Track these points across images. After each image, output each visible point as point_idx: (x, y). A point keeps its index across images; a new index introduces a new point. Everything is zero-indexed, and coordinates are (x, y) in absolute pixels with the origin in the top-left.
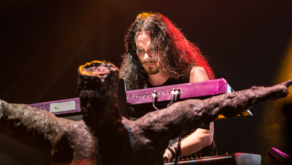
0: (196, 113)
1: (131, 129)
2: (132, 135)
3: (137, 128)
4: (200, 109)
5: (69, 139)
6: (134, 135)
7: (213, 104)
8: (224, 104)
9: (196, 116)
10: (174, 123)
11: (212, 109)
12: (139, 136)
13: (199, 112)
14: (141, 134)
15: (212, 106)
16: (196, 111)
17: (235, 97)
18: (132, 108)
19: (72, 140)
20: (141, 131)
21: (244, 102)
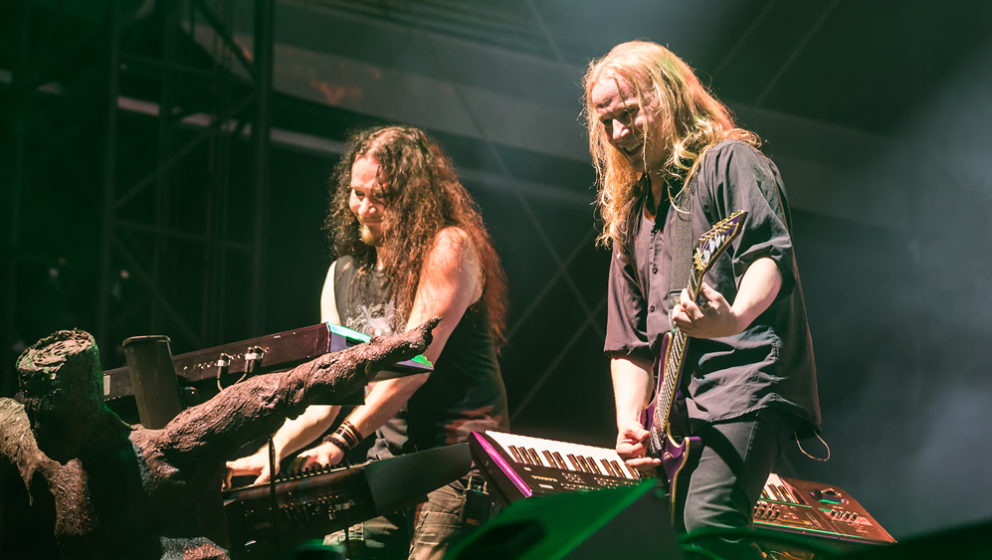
0: (263, 404)
1: (142, 450)
2: (144, 463)
3: (152, 448)
4: (270, 395)
5: (45, 475)
6: (147, 461)
7: (294, 382)
8: (313, 380)
9: (263, 410)
10: (217, 431)
11: (294, 392)
12: (155, 464)
13: (270, 400)
14: (159, 458)
15: (294, 386)
16: (264, 399)
17: (333, 362)
18: (192, 388)
19: (51, 479)
20: (160, 454)
21: (351, 372)
